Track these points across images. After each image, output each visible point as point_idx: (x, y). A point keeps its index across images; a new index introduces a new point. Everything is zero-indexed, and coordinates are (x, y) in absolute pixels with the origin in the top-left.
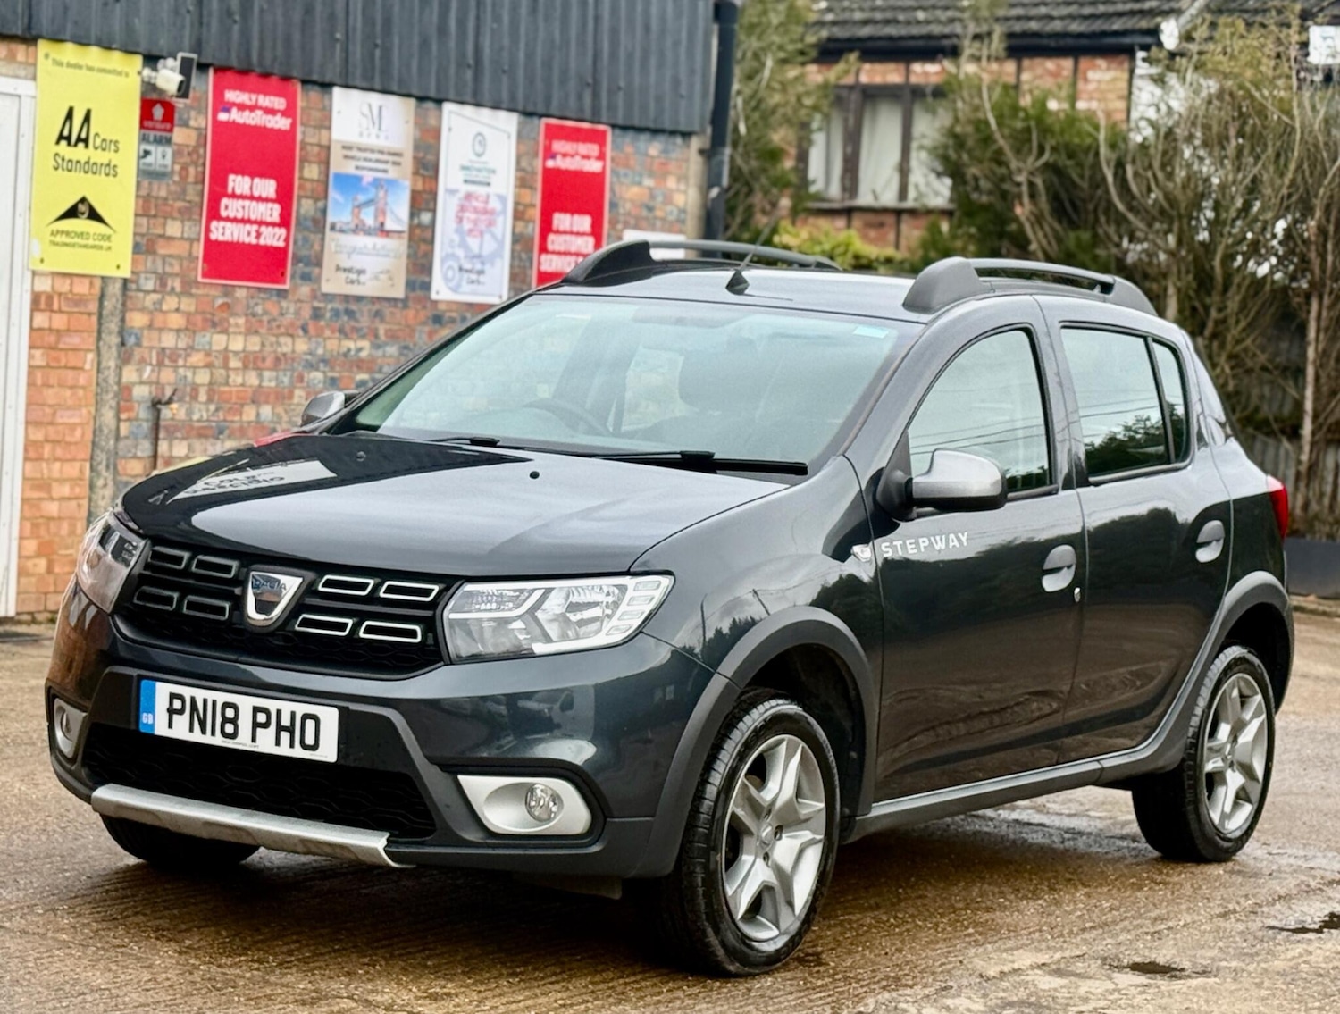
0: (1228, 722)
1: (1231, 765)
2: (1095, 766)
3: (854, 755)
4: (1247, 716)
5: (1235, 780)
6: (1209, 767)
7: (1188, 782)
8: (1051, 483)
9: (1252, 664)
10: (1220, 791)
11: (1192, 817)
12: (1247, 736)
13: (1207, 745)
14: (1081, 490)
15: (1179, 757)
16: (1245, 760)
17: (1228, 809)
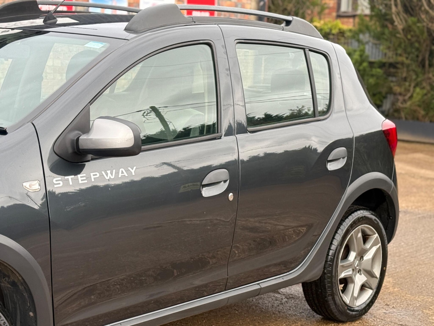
0: (354, 251)
1: (359, 271)
2: (257, 287)
3: (31, 314)
4: (368, 246)
5: (360, 279)
6: (342, 275)
7: (327, 285)
8: (218, 132)
9: (370, 219)
10: (351, 286)
11: (331, 302)
12: (368, 256)
13: (340, 264)
14: (239, 136)
15: (321, 273)
16: (369, 268)
17: (356, 294)
